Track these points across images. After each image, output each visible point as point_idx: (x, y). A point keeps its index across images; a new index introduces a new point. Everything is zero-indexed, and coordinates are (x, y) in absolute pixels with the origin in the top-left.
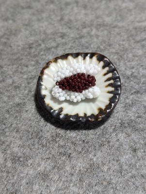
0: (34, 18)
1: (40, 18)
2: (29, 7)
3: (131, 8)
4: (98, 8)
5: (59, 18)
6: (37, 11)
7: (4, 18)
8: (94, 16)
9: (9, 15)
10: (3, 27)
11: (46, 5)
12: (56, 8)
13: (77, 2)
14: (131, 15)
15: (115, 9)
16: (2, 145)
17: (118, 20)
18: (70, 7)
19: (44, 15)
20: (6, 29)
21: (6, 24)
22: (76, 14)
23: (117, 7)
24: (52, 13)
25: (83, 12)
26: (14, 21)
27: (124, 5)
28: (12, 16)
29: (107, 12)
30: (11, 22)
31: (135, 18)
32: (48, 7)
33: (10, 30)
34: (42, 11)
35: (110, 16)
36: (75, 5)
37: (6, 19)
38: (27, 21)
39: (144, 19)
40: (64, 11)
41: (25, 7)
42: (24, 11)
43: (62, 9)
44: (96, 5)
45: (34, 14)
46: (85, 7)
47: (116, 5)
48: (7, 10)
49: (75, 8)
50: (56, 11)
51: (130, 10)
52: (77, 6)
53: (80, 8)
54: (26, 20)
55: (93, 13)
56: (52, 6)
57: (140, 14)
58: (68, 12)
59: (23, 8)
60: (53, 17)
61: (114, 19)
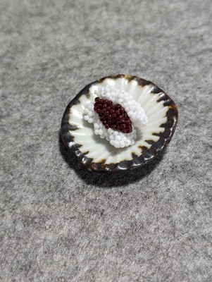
0: (48, 28)
1: (56, 28)
2: (41, 14)
3: (182, 10)
4: (135, 12)
5: (82, 27)
6: (52, 18)
7: (6, 30)
8: (131, 22)
9: (12, 25)
10: (5, 42)
11: (64, 10)
12: (77, 13)
13: (106, 5)
14: (183, 19)
15: (160, 13)
16: (9, 202)
17: (164, 26)
18: (97, 11)
19: (61, 24)
20: (9, 45)
21: (9, 37)
22: (106, 21)
23: (163, 10)
24: (72, 21)
25: (116, 17)
26: (20, 33)
27: (172, 6)
28: (17, 26)
29: (149, 17)
30: (15, 35)
31: (189, 23)
32: (66, 12)
33: (14, 47)
34: (59, 19)
35: (154, 21)
36: (104, 8)
37: (9, 32)
38: (39, 32)
39: (200, 24)
40: (89, 18)
41: (34, 14)
42: (34, 19)
43: (85, 15)
44: (133, 8)
45: (47, 23)
46: (118, 11)
47: (161, 7)
48: (10, 18)
49: (104, 13)
50: (77, 18)
51: (180, 13)
52: (107, 10)
53: (111, 12)
54: (36, 31)
55: (129, 18)
56: (72, 11)
57: (195, 17)
58: (94, 18)
59: (31, 15)
60: (74, 25)
61: (159, 26)
